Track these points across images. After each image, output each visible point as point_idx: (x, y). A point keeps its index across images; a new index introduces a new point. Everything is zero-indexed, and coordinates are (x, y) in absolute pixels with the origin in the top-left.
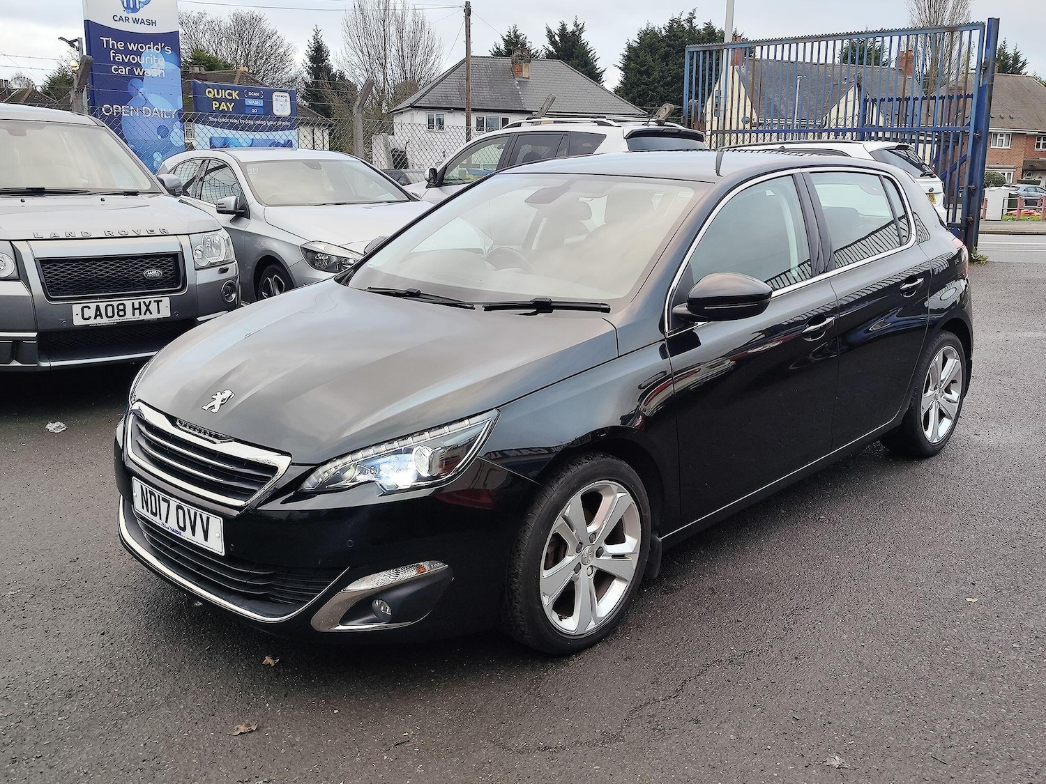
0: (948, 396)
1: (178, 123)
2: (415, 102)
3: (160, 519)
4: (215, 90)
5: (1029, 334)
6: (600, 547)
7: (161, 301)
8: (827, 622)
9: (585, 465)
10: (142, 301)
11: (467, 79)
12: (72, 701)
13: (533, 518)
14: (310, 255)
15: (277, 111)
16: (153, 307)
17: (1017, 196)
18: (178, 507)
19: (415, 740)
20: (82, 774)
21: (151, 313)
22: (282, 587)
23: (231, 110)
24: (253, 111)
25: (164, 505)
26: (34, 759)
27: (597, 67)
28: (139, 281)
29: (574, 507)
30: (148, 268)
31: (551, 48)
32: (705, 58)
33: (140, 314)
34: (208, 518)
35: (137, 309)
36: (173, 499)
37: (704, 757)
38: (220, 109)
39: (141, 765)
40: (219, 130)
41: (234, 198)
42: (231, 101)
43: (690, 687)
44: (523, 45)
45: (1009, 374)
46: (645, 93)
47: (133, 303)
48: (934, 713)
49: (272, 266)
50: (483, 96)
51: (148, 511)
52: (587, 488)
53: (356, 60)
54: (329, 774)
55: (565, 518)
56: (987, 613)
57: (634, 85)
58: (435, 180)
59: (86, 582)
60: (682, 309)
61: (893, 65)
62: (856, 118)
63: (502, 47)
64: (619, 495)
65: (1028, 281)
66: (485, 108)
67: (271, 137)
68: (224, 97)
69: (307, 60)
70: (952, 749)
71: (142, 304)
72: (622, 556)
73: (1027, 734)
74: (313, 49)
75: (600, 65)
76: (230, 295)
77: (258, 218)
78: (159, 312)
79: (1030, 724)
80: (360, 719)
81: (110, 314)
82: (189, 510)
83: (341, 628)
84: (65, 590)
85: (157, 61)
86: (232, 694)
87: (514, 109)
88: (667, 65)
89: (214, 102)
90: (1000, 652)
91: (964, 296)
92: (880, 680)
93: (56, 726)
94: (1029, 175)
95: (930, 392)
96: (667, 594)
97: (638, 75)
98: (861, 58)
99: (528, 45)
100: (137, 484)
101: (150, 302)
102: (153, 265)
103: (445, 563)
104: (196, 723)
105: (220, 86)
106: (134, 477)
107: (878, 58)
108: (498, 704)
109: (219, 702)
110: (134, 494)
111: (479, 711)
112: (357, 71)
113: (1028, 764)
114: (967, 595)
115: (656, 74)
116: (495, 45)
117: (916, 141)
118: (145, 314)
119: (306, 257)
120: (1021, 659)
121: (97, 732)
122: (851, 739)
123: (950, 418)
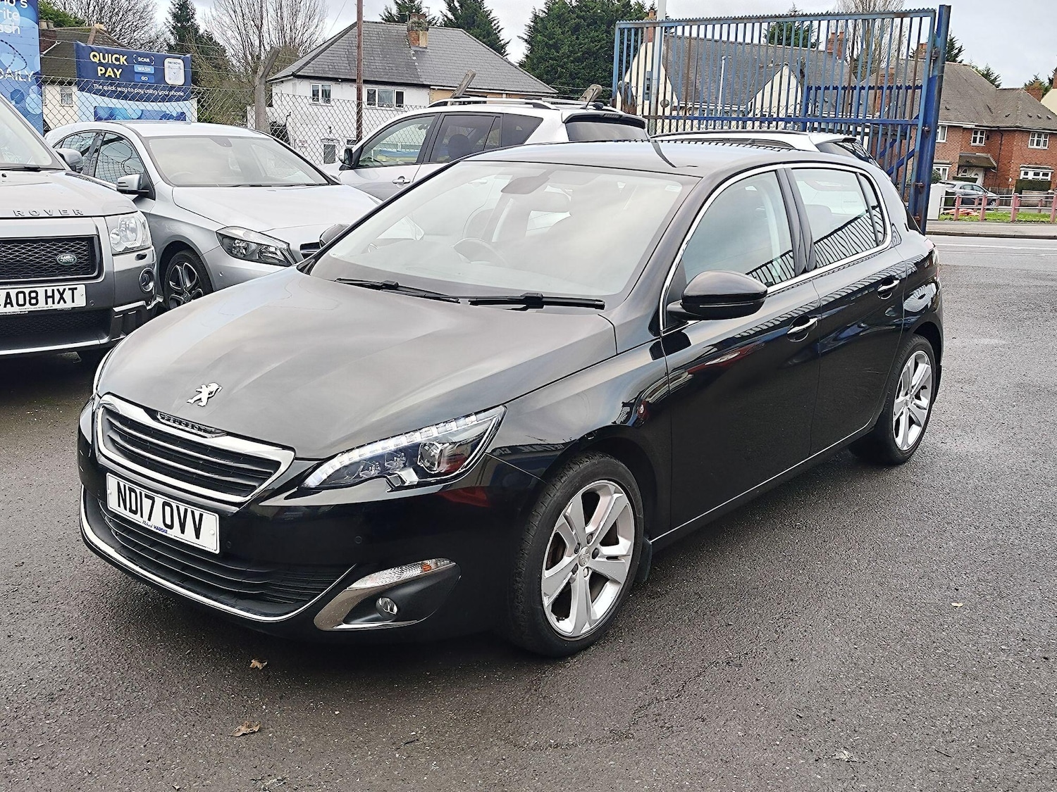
0: (917, 402)
1: (35, 87)
2: (299, 70)
3: (142, 516)
4: (101, 54)
5: (986, 341)
6: (596, 549)
7: (76, 289)
8: (818, 625)
9: (586, 464)
10: (55, 288)
11: (359, 47)
12: (57, 705)
13: (538, 516)
14: (226, 241)
15: (170, 79)
16: (67, 295)
17: (953, 194)
18: (165, 504)
19: (424, 739)
20: (86, 775)
21: (65, 302)
22: (280, 586)
23: (118, 77)
24: (143, 78)
25: (147, 503)
26: (31, 761)
27: (501, 39)
28: (51, 267)
29: (575, 507)
30: (61, 252)
31: (450, 16)
32: (629, 35)
33: (53, 303)
34: (201, 516)
35: (50, 297)
36: (159, 495)
37: (715, 752)
38: (107, 76)
39: (146, 765)
40: (106, 99)
41: (137, 177)
42: (118, 67)
43: (692, 688)
44: (419, 10)
45: (971, 382)
46: (554, 68)
47: (46, 291)
48: (933, 710)
49: (182, 253)
50: (375, 66)
51: (126, 509)
52: (588, 487)
53: (227, 20)
54: (343, 771)
55: (566, 518)
56: (973, 617)
57: (542, 59)
58: (350, 162)
59: (39, 587)
60: (676, 306)
61: (822, 47)
62: (798, 106)
63: (394, 11)
64: (616, 496)
65: (979, 285)
66: (377, 79)
67: (164, 109)
68: (110, 62)
69: (170, 19)
70: (954, 743)
71: (56, 292)
72: (615, 558)
73: (1023, 729)
74: (177, 6)
75: (504, 36)
76: (147, 284)
77: (165, 199)
78: (73, 302)
79: (1025, 720)
80: (363, 719)
81: (21, 302)
82: (178, 507)
83: (344, 626)
84: (17, 595)
85: (10, 16)
86: (225, 696)
87: (409, 82)
88: (577, 38)
89: (99, 68)
90: (990, 653)
91: (935, 300)
92: (877, 680)
93: (45, 729)
94: (965, 172)
95: (901, 398)
96: (654, 598)
97: (546, 49)
98: (788, 38)
99: (424, 10)
100: (112, 482)
101: (64, 290)
102: (67, 249)
103: (452, 561)
104: (194, 725)
105: (106, 49)
106: (108, 474)
107: (806, 39)
108: (501, 705)
109: (212, 705)
110: (108, 492)
111: (482, 711)
112: (229, 33)
113: (1028, 756)
114: (952, 600)
115: (565, 49)
116: (386, 9)
117: (862, 134)
118: (59, 303)
119: (222, 245)
120: (1011, 660)
121: (91, 734)
122: (856, 735)
123: (919, 425)
